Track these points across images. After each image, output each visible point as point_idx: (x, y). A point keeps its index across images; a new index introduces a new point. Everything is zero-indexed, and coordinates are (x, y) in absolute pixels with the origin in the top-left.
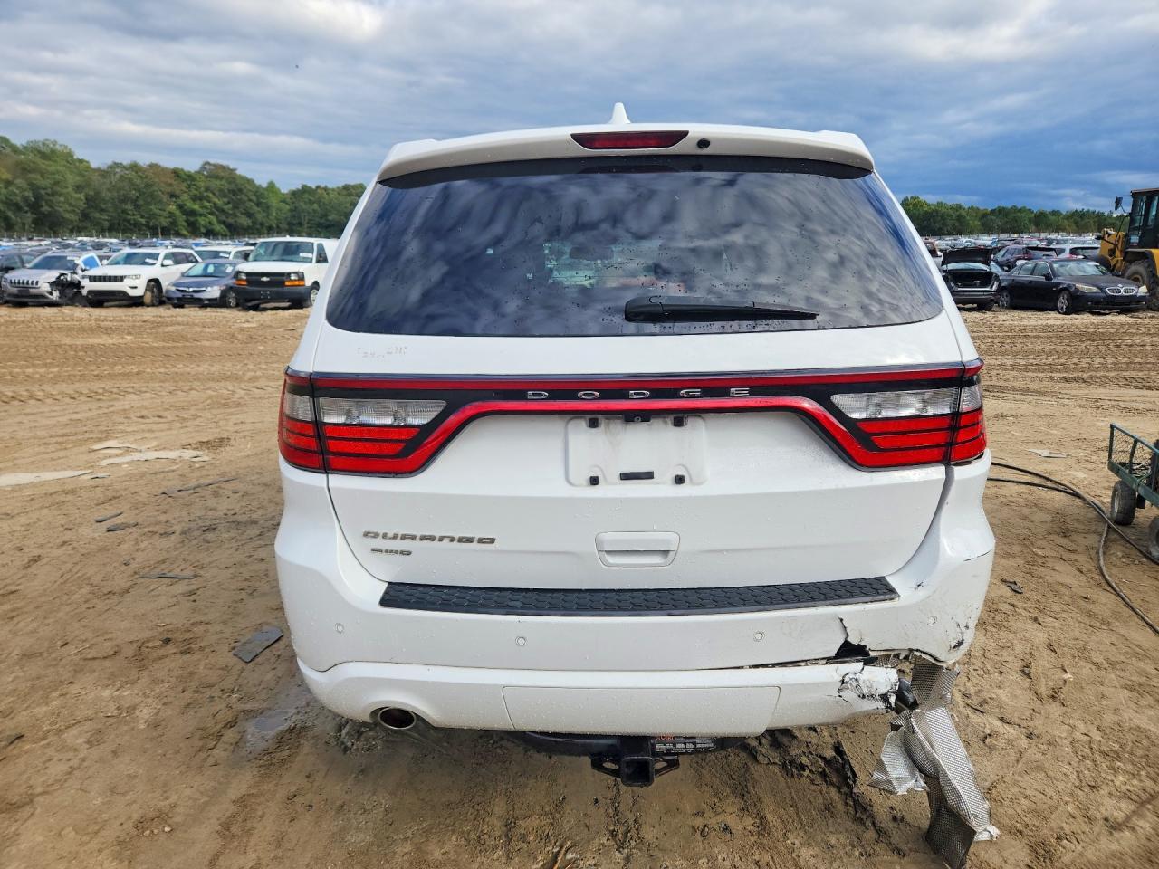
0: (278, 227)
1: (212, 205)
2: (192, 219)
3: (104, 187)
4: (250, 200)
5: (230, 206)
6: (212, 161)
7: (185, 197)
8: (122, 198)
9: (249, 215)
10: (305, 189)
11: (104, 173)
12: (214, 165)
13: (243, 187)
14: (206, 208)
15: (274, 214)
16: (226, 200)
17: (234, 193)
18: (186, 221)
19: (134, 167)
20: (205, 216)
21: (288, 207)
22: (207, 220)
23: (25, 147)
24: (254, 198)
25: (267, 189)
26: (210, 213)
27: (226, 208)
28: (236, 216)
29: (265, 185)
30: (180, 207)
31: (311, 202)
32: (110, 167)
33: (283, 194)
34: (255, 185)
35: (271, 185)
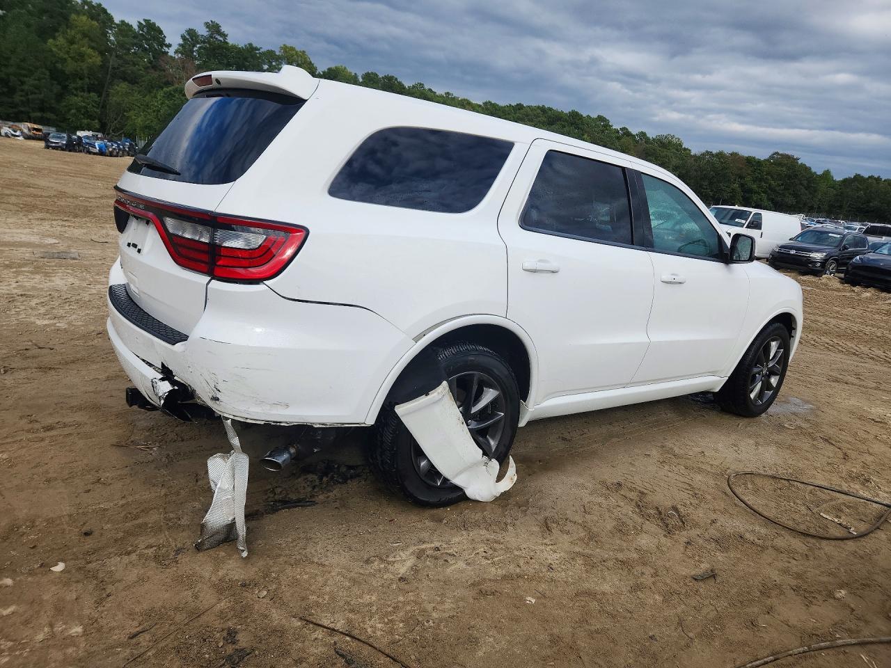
0: (819, 208)
1: (767, 185)
2: (747, 195)
3: (694, 168)
4: (801, 184)
5: (782, 187)
6: (781, 152)
7: (748, 179)
8: (703, 176)
9: (796, 195)
10: (858, 178)
11: (696, 158)
12: (782, 155)
13: (798, 173)
14: (762, 187)
15: (819, 197)
16: (780, 182)
17: (790, 177)
18: (742, 196)
19: (720, 155)
20: (759, 194)
21: (835, 192)
22: (759, 197)
23: (654, 139)
24: (805, 183)
25: (820, 176)
26: (763, 192)
27: (777, 188)
28: (784, 196)
29: (820, 172)
30: (742, 185)
31: (858, 190)
32: (703, 154)
33: (835, 181)
34: (811, 172)
35: (827, 173)
